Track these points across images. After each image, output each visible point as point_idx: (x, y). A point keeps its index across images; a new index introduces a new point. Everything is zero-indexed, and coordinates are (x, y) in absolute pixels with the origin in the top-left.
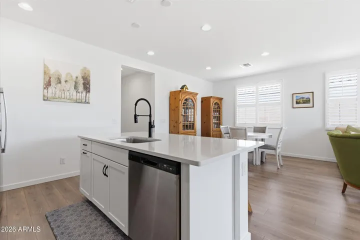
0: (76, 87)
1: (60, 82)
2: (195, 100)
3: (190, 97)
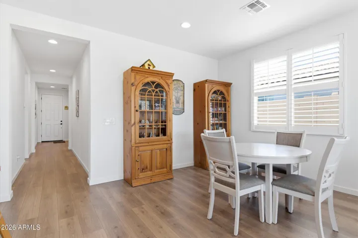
2: (168, 85)
3: (157, 80)
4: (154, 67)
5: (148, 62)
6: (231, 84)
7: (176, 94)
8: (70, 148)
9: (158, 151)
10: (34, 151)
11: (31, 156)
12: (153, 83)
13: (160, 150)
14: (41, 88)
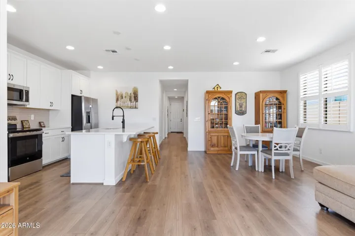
0: (130, 100)
1: (122, 98)
2: (229, 98)
3: (221, 96)
4: (221, 88)
5: (217, 86)
6: (287, 91)
7: (240, 102)
8: (184, 136)
9: (222, 137)
10: (167, 136)
11: (165, 138)
12: (219, 98)
13: (224, 136)
14: (170, 99)
